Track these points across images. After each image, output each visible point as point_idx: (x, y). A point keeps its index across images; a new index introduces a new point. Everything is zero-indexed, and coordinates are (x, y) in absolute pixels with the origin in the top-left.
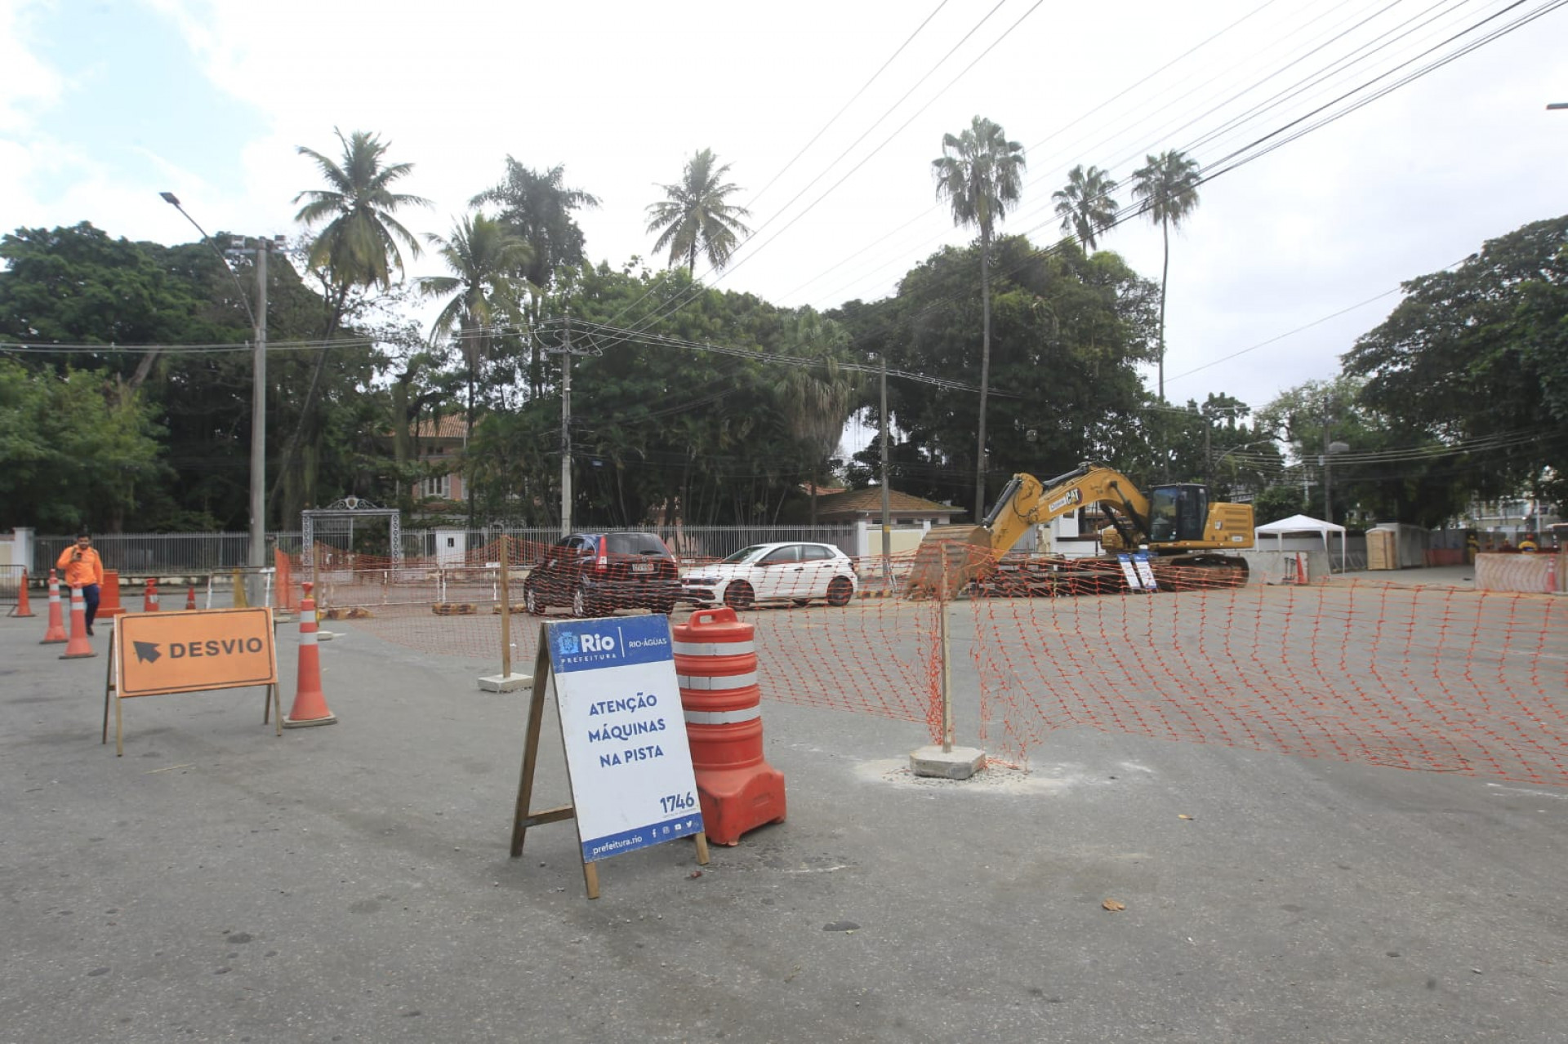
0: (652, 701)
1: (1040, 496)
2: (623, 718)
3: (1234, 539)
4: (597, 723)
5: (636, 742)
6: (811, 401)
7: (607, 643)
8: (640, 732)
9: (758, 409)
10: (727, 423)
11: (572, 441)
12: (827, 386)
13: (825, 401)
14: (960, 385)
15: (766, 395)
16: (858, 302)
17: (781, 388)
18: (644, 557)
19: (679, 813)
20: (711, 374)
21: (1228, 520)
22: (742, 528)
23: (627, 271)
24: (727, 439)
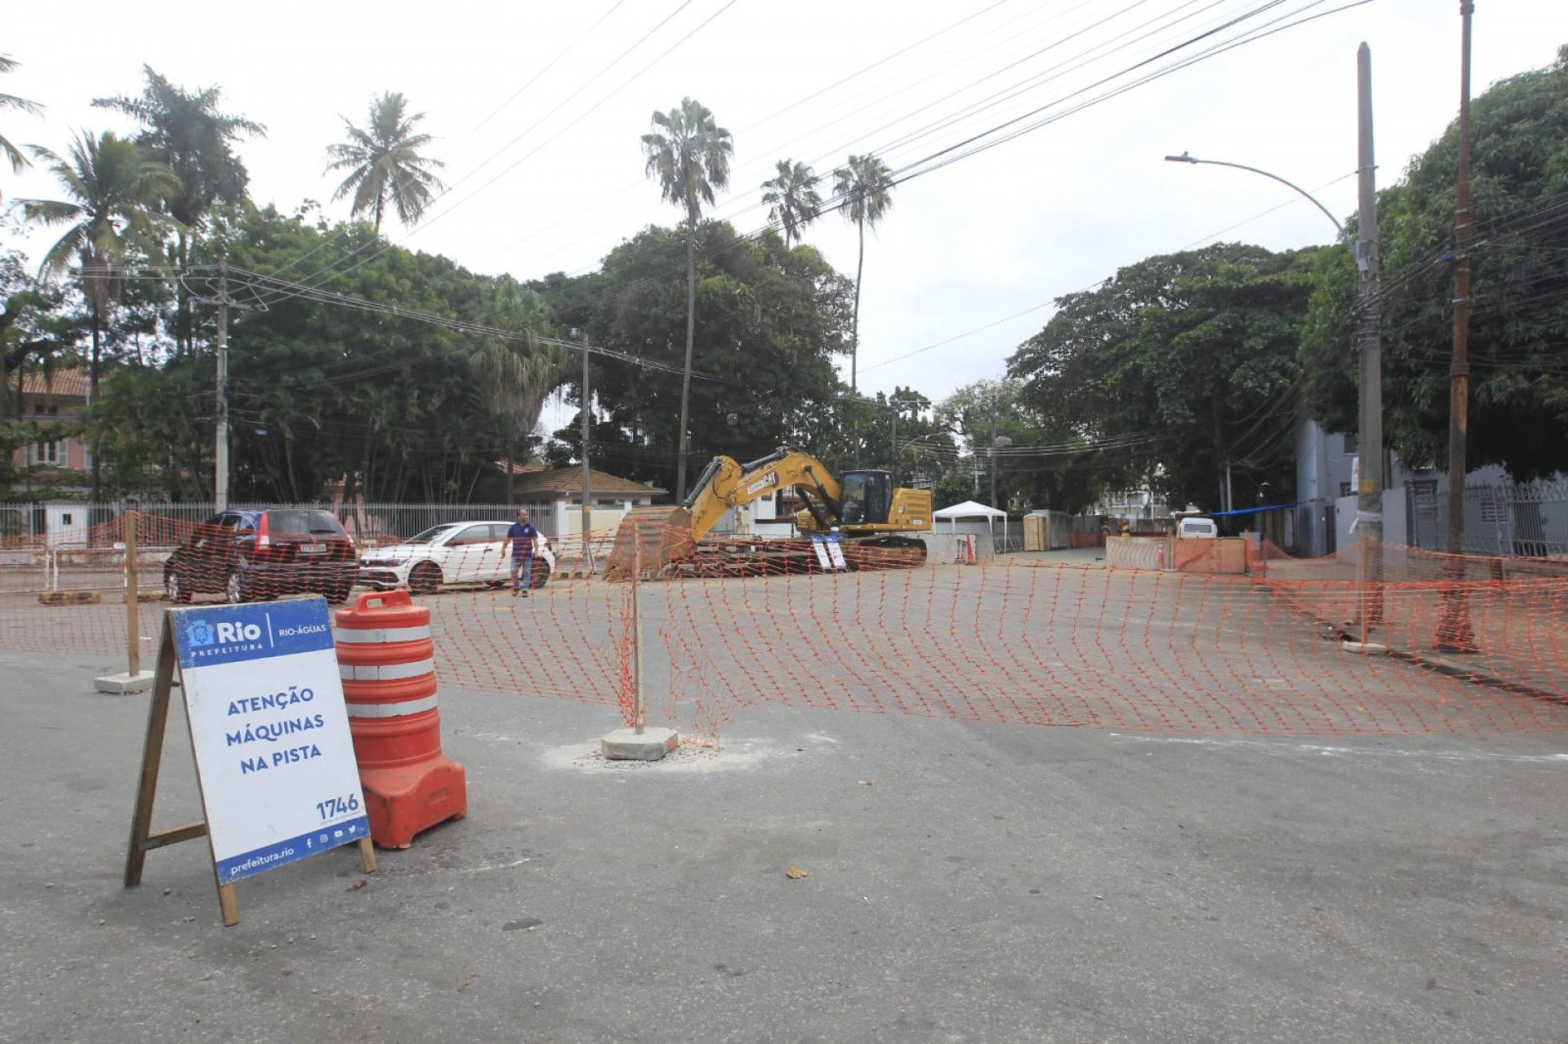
0: (307, 695)
1: (739, 479)
2: (271, 716)
3: (914, 522)
4: (237, 724)
5: (285, 742)
6: (509, 375)
7: (253, 632)
8: (293, 731)
9: (451, 380)
10: (416, 394)
11: (230, 405)
12: (526, 360)
13: (523, 377)
14: (663, 366)
15: (460, 366)
16: (561, 275)
17: (476, 360)
18: (314, 537)
19: (340, 818)
20: (397, 340)
21: (909, 505)
22: (432, 507)
23: (299, 217)
24: (415, 410)
